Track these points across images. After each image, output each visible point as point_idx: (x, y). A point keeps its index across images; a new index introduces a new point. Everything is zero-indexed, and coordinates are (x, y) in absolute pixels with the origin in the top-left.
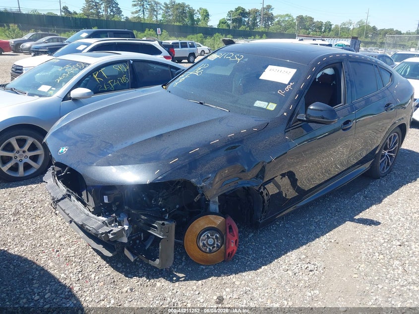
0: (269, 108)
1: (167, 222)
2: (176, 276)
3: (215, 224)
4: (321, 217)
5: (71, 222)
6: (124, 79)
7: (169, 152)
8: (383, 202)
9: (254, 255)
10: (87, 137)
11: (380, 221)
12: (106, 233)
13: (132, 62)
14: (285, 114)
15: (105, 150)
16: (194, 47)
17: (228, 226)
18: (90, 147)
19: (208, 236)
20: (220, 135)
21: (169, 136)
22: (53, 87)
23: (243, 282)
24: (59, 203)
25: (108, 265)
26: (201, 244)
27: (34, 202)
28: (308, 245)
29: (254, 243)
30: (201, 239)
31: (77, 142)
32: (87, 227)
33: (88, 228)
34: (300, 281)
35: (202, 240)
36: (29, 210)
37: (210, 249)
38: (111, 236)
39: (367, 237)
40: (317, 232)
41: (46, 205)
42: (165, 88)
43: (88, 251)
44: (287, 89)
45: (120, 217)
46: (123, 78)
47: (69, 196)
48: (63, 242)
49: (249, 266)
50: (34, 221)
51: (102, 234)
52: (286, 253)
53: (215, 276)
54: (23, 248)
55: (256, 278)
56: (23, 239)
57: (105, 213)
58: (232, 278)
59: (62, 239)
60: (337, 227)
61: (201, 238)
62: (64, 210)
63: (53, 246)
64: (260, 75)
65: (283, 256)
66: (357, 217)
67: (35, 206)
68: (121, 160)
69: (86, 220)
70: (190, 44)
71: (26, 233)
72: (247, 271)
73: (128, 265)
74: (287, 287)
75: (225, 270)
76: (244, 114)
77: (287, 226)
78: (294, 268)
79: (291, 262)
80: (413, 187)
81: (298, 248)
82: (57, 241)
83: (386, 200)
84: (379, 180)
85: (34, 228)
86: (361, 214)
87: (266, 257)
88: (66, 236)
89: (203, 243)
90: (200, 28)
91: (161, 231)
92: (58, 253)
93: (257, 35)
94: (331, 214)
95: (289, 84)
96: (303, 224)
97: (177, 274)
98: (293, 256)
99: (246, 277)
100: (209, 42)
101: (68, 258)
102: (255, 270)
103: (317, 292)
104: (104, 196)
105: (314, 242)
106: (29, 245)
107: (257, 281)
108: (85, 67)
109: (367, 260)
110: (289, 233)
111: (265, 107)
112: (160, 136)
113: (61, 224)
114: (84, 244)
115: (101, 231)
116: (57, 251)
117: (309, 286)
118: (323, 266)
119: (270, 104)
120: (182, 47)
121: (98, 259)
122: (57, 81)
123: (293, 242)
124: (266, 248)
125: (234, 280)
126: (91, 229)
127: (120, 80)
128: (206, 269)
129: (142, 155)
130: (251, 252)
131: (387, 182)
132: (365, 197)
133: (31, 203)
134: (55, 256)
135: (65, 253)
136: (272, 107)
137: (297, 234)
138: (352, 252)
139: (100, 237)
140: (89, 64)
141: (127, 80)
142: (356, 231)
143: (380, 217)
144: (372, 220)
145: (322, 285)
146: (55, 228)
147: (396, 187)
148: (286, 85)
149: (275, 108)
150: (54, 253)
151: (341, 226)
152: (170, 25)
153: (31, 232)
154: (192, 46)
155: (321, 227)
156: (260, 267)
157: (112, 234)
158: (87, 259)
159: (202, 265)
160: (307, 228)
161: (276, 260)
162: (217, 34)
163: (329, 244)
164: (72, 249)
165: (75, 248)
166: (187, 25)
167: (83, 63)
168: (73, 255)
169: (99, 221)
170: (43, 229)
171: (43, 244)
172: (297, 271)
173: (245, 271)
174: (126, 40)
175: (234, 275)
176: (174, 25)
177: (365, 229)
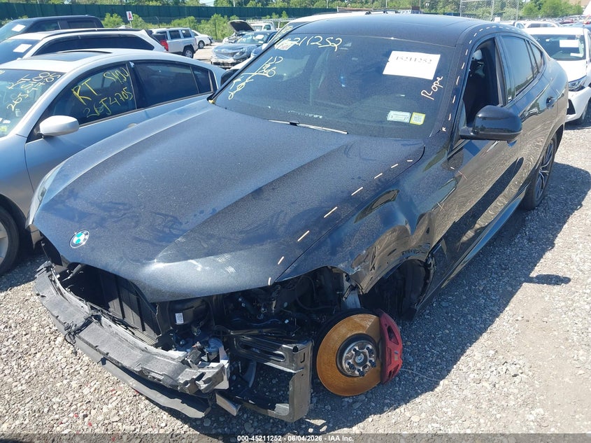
0: (413, 121)
1: (300, 345)
2: (311, 425)
3: (363, 327)
4: (485, 282)
5: (103, 361)
6: (125, 94)
7: (287, 219)
8: (556, 245)
9: (419, 363)
10: (121, 207)
11: (568, 276)
12: (193, 381)
13: (132, 64)
14: (444, 129)
15: (167, 230)
16: (190, 36)
17: (386, 329)
18: (135, 227)
19: (355, 350)
20: (359, 178)
21: (273, 189)
22: (6, 119)
23: (423, 415)
24: (82, 334)
25: (186, 426)
26: (346, 366)
27: (10, 327)
28: (489, 331)
29: (409, 343)
30: (344, 358)
31: (103, 219)
32: (153, 374)
33: (157, 376)
34: (507, 396)
35: (347, 358)
36: (6, 343)
37: (359, 370)
38: (202, 386)
39: (563, 304)
40: (491, 308)
41: (34, 329)
42: (213, 103)
43: (142, 406)
44: (435, 88)
45: (209, 347)
46: (123, 93)
47: (98, 318)
48: (90, 397)
49: (419, 384)
50: (22, 363)
51: (186, 383)
52: (463, 351)
53: (375, 414)
54: (17, 422)
55: (439, 405)
56: (12, 402)
57: (178, 342)
58: (403, 411)
59: (86, 390)
60: (514, 294)
61: (345, 355)
62: (95, 348)
63: (75, 407)
64: (383, 68)
65: (462, 358)
66: (533, 274)
67: (14, 333)
68: (206, 246)
69: (147, 360)
70: (184, 32)
71: (15, 390)
72: (421, 394)
73: (221, 419)
74: (494, 412)
75: (385, 399)
76: (375, 136)
77: (444, 304)
78: (488, 376)
79: (479, 365)
80: (584, 216)
81: (477, 339)
82: (77, 395)
83: (559, 241)
84: (535, 211)
85: (27, 377)
86: (536, 268)
87: (438, 364)
88: (92, 384)
89: (349, 363)
90: (189, 7)
91: (292, 361)
92: (86, 419)
93: (274, 14)
94: (496, 273)
95: (435, 79)
96: (464, 297)
97: (312, 421)
98: (476, 354)
99: (424, 404)
100: (208, 28)
101: (109, 427)
102: (432, 390)
103: (541, 411)
104: (177, 315)
105: (494, 325)
106: (27, 413)
107: (444, 409)
108: (56, 79)
109: (582, 342)
110: (452, 316)
111: (407, 121)
112: (258, 192)
113: (75, 362)
114: (130, 394)
115: (182, 379)
116: (85, 416)
117: (525, 404)
118: (528, 365)
119: (414, 114)
120: (172, 37)
121: (165, 417)
122: (10, 107)
123: (465, 329)
124: (431, 348)
125: (408, 414)
126: (161, 378)
127: (118, 97)
128: (354, 402)
129: (241, 232)
130: (411, 360)
131: (546, 213)
132: (530, 240)
133: (6, 330)
134: (85, 427)
135: (100, 418)
136: (418, 119)
137: (464, 316)
138: (556, 333)
139: (181, 389)
140: (62, 74)
141: (130, 96)
142: (543, 297)
143: (565, 270)
144: (557, 276)
145: (542, 398)
146: (65, 370)
147: (561, 219)
148: (431, 82)
149: (425, 121)
150: (80, 421)
151: (519, 292)
152: (142, 6)
153: (24, 387)
154: (187, 35)
155: (493, 298)
156: (437, 384)
157: (205, 382)
158: (145, 423)
159: (346, 397)
160: (474, 302)
161: (455, 366)
162: (215, 15)
163: (517, 325)
164: (110, 406)
165: (114, 404)
166: (168, 4)
167: (51, 73)
168: (117, 418)
169: (173, 359)
170: (44, 377)
171: (55, 407)
172: (494, 379)
173: (417, 395)
174: (95, 31)
175: (404, 405)
176: (148, 6)
177: (555, 291)
